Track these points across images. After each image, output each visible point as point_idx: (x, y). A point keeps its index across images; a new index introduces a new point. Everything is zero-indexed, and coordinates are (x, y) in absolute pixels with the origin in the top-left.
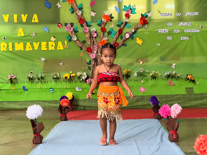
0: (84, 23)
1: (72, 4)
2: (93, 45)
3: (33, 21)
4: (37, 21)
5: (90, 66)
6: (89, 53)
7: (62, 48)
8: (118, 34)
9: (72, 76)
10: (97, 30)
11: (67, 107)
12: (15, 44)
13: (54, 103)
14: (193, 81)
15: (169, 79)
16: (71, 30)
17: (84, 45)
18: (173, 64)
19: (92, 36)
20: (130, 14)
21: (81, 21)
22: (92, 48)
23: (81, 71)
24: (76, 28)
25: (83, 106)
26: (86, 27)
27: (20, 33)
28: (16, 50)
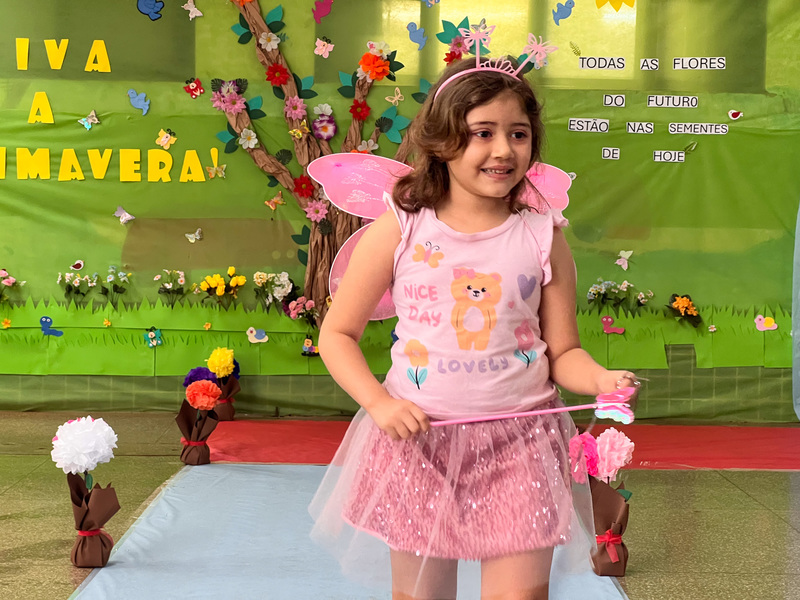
0: (285, 83)
1: (242, 8)
3: (89, 67)
4: (104, 66)
5: (303, 247)
6: (302, 200)
7: (198, 176)
9: (232, 283)
10: (336, 113)
11: (211, 414)
12: (15, 155)
13: (161, 388)
14: (695, 321)
15: (605, 308)
16: (236, 107)
17: (283, 168)
18: (623, 253)
19: (316, 132)
21: (277, 75)
23: (266, 268)
24: (254, 99)
25: (271, 402)
26: (296, 97)
27: (38, 113)
28: (21, 175)
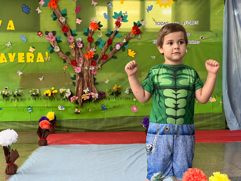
0: (67, 32)
1: (54, 10)
2: (79, 57)
3: (8, 28)
4: (13, 28)
5: (74, 81)
6: (74, 67)
7: (42, 60)
8: (107, 45)
9: (53, 92)
10: (83, 40)
11: (47, 130)
13: (32, 124)
16: (53, 39)
17: (68, 57)
19: (77, 46)
20: (121, 23)
21: (65, 29)
22: (77, 61)
23: (64, 88)
24: (58, 37)
25: (66, 128)
26: (71, 36)
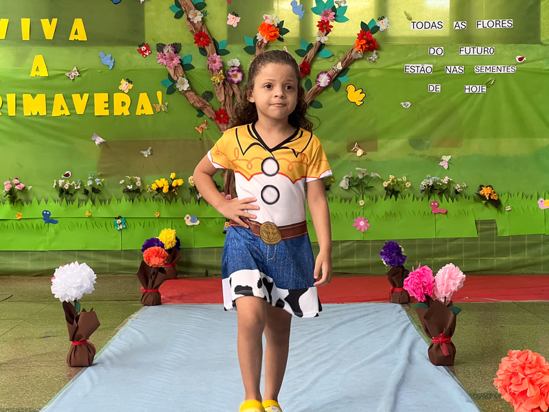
0: (207, 45)
3: (72, 37)
4: (82, 36)
6: (221, 126)
7: (149, 110)
9: (174, 184)
10: (243, 63)
11: (161, 270)
12: (22, 99)
13: (126, 258)
14: (497, 204)
15: (432, 197)
16: (174, 62)
17: (208, 103)
18: (444, 158)
19: (229, 78)
20: (331, 23)
21: (202, 39)
22: (229, 112)
24: (186, 57)
25: (203, 266)
26: (215, 54)
27: (37, 69)
28: (27, 113)
